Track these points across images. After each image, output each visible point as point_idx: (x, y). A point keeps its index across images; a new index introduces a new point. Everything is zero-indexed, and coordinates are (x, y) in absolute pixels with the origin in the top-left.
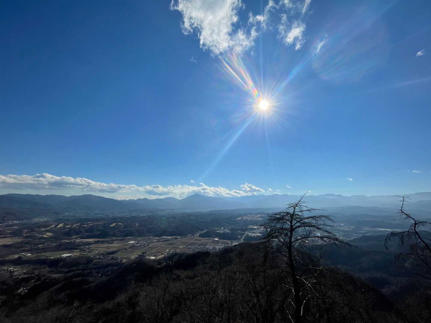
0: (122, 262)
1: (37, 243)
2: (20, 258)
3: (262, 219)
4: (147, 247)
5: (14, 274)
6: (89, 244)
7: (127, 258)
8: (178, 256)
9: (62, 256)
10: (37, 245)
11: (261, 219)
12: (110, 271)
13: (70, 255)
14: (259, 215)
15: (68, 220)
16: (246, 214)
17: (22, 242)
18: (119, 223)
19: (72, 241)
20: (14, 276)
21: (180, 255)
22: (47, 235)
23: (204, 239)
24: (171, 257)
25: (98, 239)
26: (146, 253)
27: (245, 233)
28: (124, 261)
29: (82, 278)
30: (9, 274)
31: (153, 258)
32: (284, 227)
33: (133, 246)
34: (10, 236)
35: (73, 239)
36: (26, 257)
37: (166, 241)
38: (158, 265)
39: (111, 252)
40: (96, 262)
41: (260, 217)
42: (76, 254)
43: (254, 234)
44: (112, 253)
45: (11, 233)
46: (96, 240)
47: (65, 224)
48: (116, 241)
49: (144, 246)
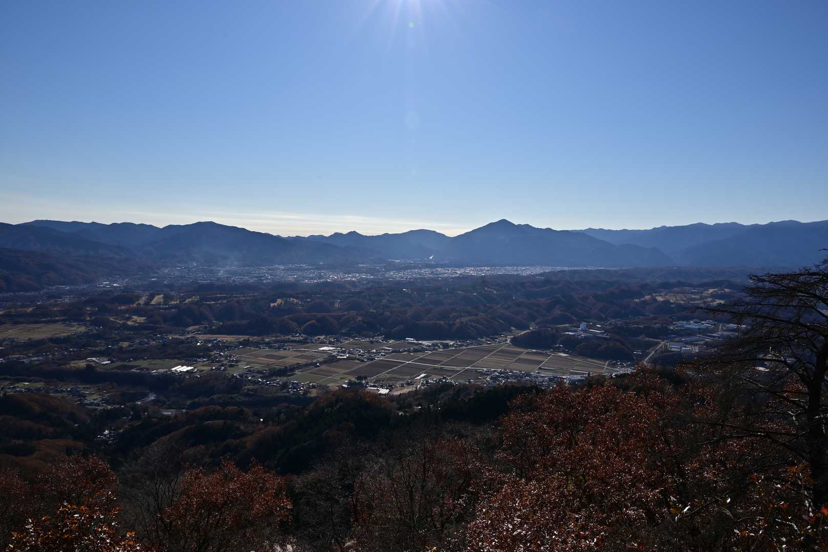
0: (309, 395)
1: (118, 337)
2: (89, 367)
3: (722, 302)
4: (367, 363)
5: (86, 402)
6: (226, 347)
7: (320, 387)
8: (451, 392)
9: (173, 369)
10: (118, 341)
11: (718, 301)
12: (283, 414)
13: (189, 368)
14: (711, 291)
15: (171, 286)
16: (666, 286)
17: (86, 335)
18: (291, 299)
19: (188, 338)
20: (87, 404)
21: (456, 389)
22: (133, 321)
23: (526, 351)
24: (431, 393)
25: (246, 337)
26: (365, 378)
27: (658, 343)
28: (314, 393)
29: (221, 421)
30: (77, 399)
31: (384, 391)
32: (801, 320)
33: (331, 360)
34: (61, 318)
35: (188, 333)
36: (102, 366)
37: (416, 351)
38: (400, 409)
39: (280, 370)
40: (249, 390)
41: (714, 296)
42: (202, 367)
43: (689, 348)
44: (283, 372)
45: (62, 313)
46: (242, 338)
47: (167, 298)
48: (288, 344)
49: (358, 359)
